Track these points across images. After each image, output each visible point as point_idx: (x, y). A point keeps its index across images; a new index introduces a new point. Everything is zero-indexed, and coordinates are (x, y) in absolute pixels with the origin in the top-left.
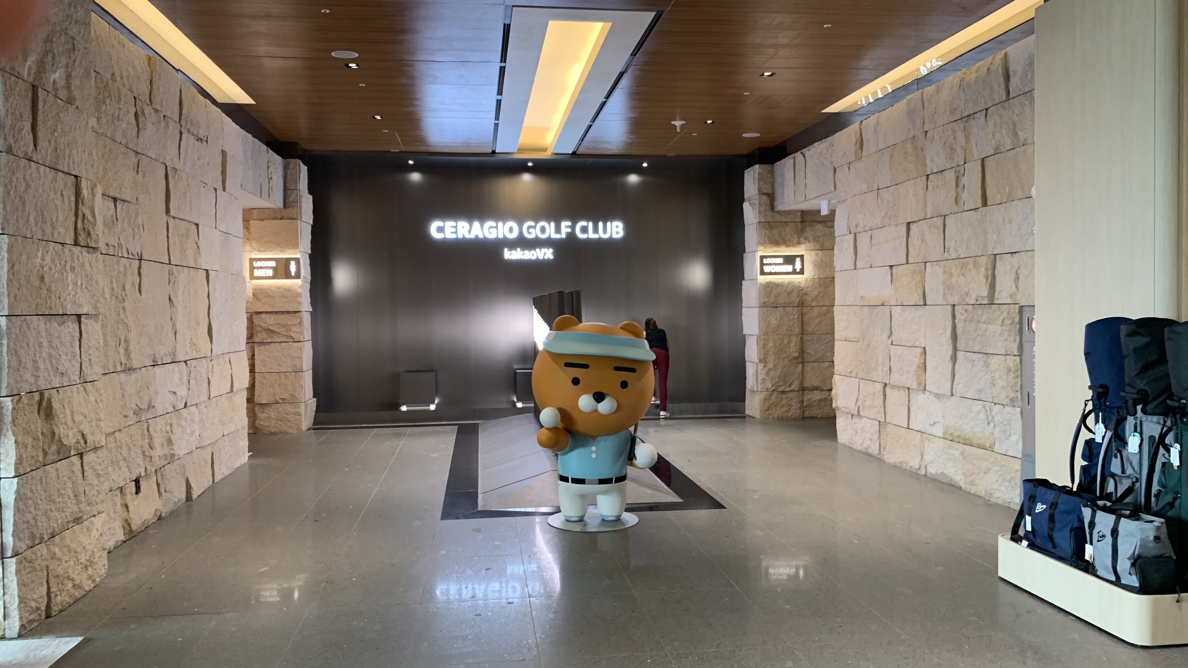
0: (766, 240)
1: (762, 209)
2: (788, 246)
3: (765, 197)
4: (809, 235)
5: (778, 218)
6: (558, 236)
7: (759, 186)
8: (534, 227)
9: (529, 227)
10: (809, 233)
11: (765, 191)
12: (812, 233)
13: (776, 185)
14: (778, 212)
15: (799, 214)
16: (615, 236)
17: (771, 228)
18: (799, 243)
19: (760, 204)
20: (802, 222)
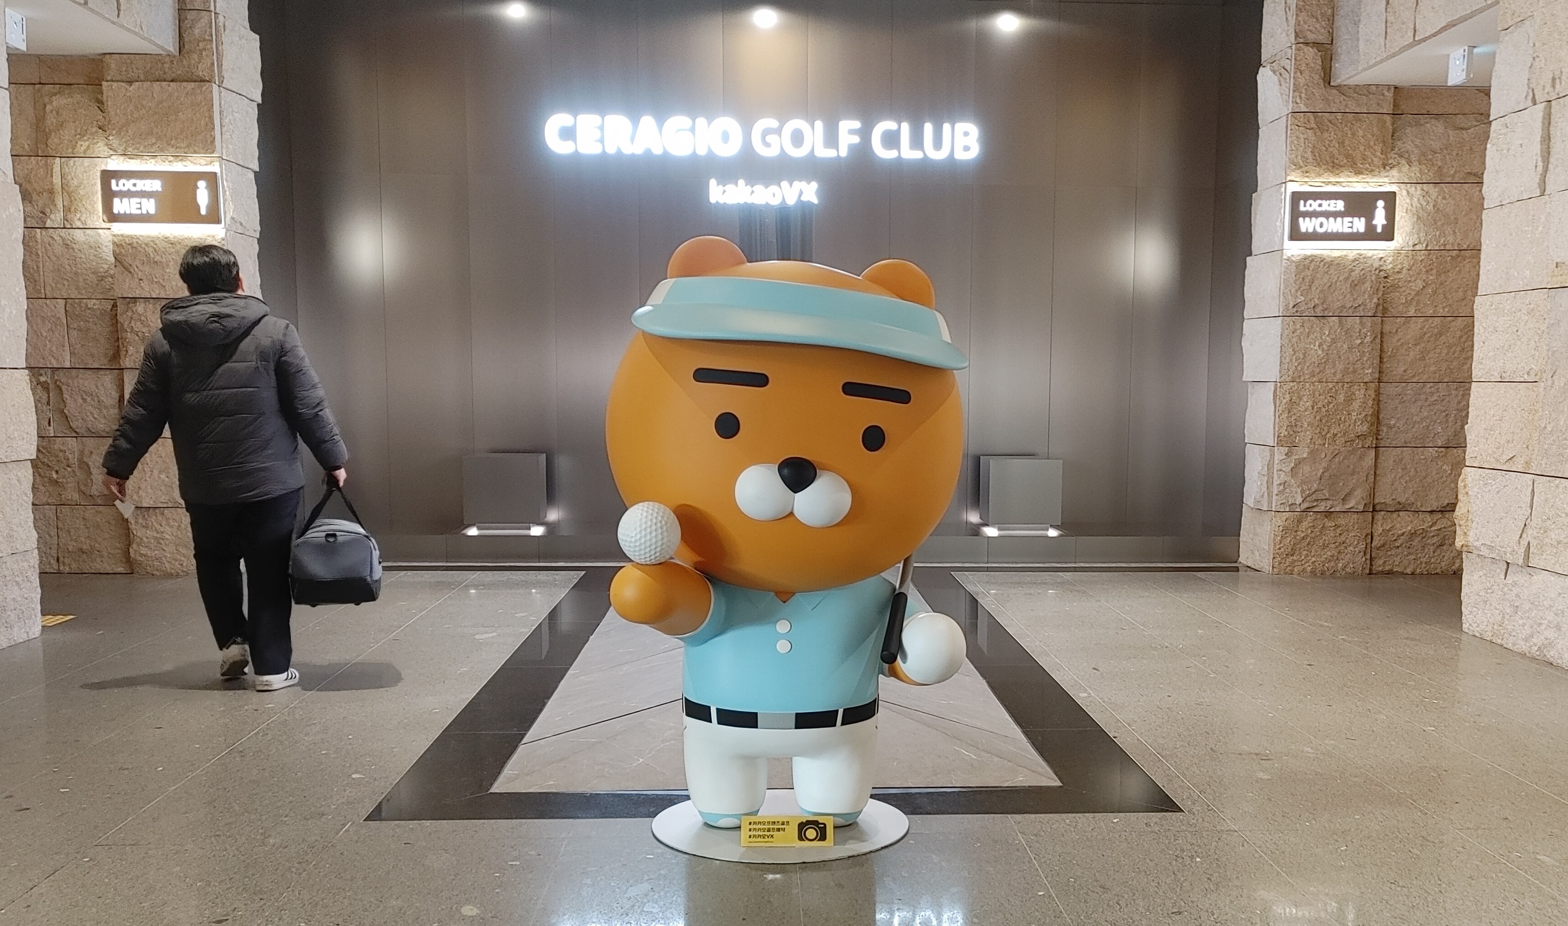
0: (1309, 155)
1: (1302, 81)
2: (1358, 173)
3: (1310, 51)
4: (1409, 146)
5: (1338, 103)
6: (831, 153)
7: (1298, 23)
8: (778, 131)
9: (766, 132)
10: (1410, 142)
11: (1311, 37)
12: (1417, 142)
13: (1339, 22)
14: (1338, 87)
15: (1390, 95)
16: (961, 155)
17: (1321, 128)
18: (1385, 166)
19: (1298, 69)
20: (1396, 115)
